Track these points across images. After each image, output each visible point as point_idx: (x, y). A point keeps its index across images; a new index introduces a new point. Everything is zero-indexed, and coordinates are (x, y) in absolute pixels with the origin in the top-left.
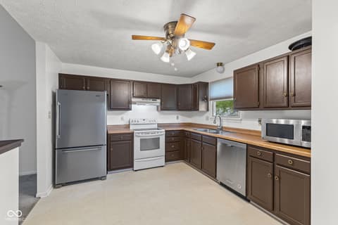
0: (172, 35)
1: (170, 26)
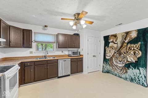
0: (77, 18)
1: (76, 15)
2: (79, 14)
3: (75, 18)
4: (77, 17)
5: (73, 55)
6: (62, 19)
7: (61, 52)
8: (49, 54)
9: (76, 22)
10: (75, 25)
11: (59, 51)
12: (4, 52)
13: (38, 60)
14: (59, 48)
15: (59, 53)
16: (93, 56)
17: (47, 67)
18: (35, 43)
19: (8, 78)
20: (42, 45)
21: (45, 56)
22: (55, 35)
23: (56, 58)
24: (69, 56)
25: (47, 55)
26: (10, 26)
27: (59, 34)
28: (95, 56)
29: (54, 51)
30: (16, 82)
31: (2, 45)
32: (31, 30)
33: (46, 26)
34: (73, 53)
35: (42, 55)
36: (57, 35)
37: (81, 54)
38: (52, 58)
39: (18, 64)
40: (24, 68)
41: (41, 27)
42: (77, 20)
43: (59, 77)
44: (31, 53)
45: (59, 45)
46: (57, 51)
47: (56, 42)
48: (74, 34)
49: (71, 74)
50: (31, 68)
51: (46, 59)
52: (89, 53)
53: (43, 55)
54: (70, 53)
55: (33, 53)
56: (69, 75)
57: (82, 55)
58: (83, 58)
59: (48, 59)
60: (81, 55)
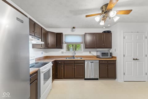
2: (106, 5)
3: (103, 11)
4: (105, 10)
5: (102, 56)
6: (87, 16)
7: (89, 53)
8: (77, 55)
9: (104, 17)
10: (103, 20)
11: (87, 51)
12: (46, 52)
13: (68, 59)
14: (86, 48)
15: (86, 53)
16: (134, 59)
17: (74, 67)
18: (65, 44)
19: (42, 72)
20: (73, 45)
21: (73, 56)
22: (82, 35)
23: (83, 59)
24: (97, 57)
25: (75, 55)
26: (48, 32)
27: (86, 34)
28: (136, 59)
29: (81, 51)
30: (50, 77)
31: (43, 46)
32: (62, 33)
33: (74, 28)
34: (102, 53)
35: (70, 55)
36: (84, 35)
37: (114, 55)
38: (79, 59)
39: (52, 62)
40: (57, 65)
41: (70, 29)
42: (105, 13)
43: (86, 79)
44: (63, 53)
45: (86, 45)
46: (84, 51)
47: (83, 43)
48: (104, 32)
49: (100, 78)
50: (61, 66)
51: (74, 59)
52: (126, 55)
53: (72, 55)
54: (99, 54)
55: (64, 53)
56: (97, 79)
57: (115, 58)
58: (116, 60)
59: (76, 59)
60: (113, 57)
